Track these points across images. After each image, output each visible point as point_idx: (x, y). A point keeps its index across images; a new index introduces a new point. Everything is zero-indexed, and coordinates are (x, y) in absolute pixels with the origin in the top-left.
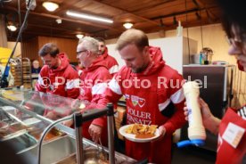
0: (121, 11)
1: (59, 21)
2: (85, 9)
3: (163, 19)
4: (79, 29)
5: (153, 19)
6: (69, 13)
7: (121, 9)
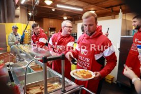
0: (87, 4)
1: (53, 10)
2: (67, 3)
3: (113, 8)
4: (65, 14)
5: (107, 8)
6: (58, 6)
7: (87, 3)
